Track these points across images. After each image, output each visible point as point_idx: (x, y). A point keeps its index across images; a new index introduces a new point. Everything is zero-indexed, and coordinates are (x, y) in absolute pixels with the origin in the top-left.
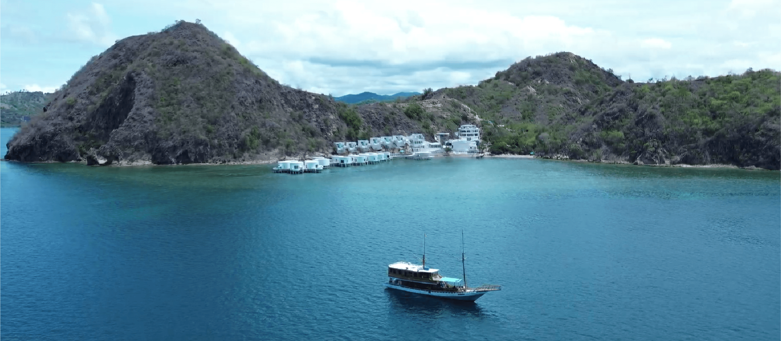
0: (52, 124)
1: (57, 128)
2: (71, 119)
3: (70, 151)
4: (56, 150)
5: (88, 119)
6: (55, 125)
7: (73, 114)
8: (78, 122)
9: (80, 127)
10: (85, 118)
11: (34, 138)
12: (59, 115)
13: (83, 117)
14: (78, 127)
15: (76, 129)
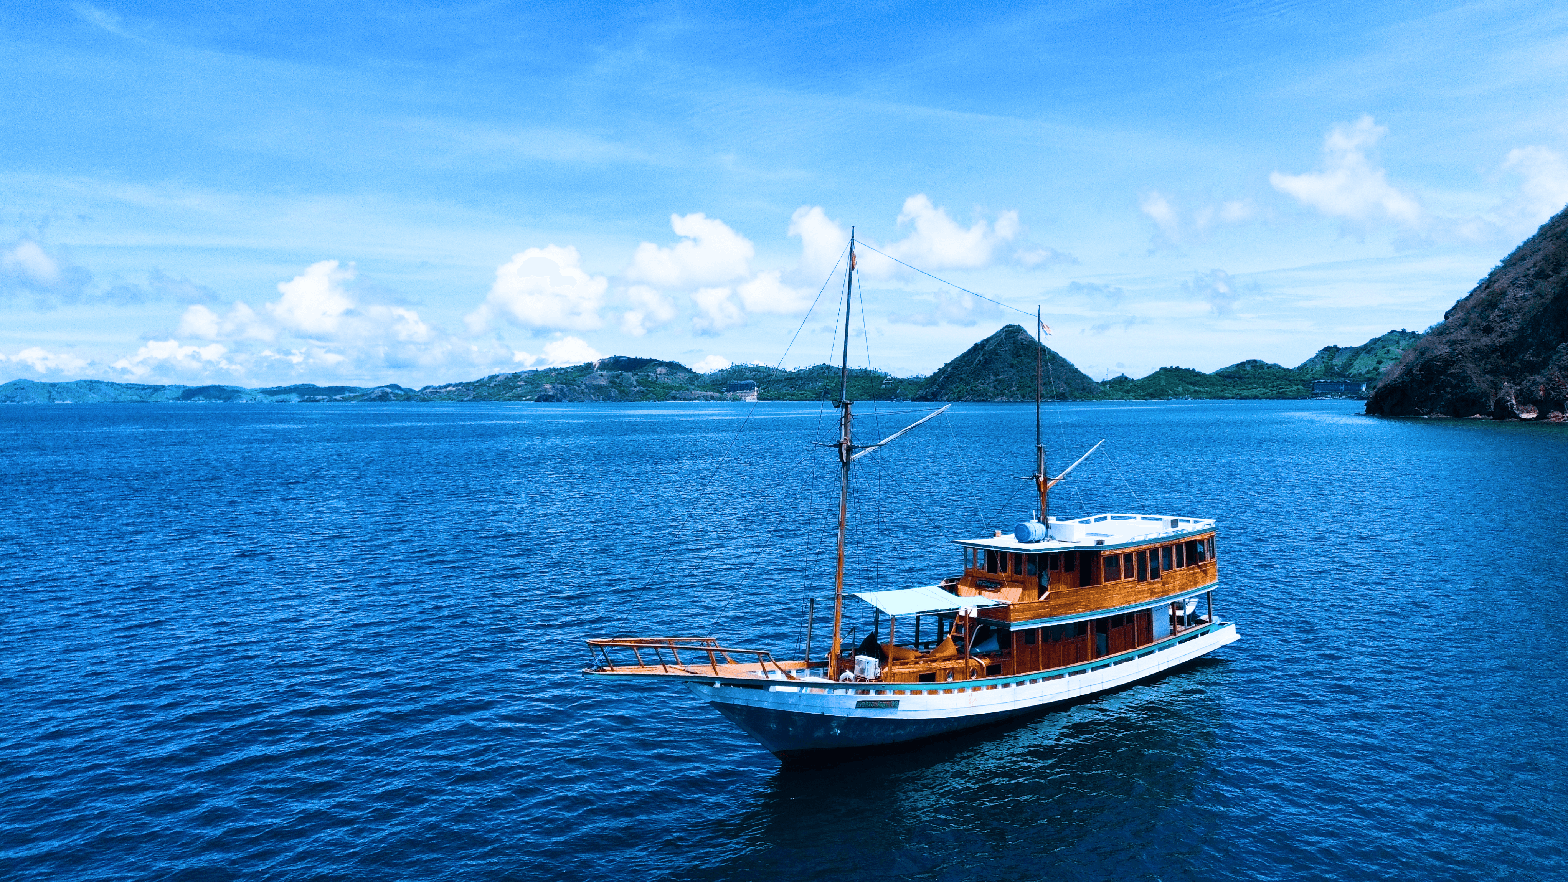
0: (1449, 341)
1: (1455, 350)
2: (1488, 330)
3: (1475, 394)
4: (1448, 393)
5: (1522, 329)
6: (1452, 343)
7: (1494, 321)
8: (1500, 336)
9: (1505, 345)
10: (1517, 328)
11: (1411, 370)
12: (1466, 324)
13: (1514, 324)
14: (1500, 347)
15: (1494, 351)
